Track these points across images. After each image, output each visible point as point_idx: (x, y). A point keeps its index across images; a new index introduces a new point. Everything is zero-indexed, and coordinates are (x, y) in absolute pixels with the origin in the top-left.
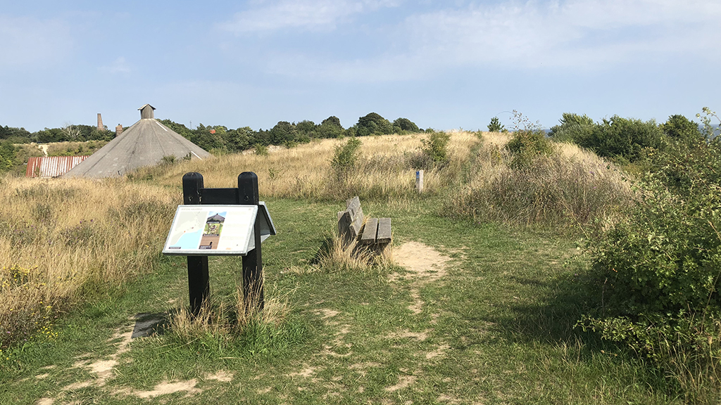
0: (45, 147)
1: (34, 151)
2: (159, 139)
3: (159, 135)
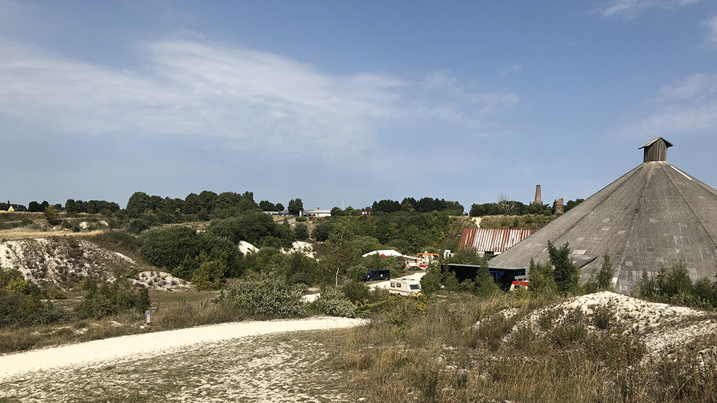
0: (478, 220)
1: (467, 223)
2: (680, 191)
3: (679, 185)
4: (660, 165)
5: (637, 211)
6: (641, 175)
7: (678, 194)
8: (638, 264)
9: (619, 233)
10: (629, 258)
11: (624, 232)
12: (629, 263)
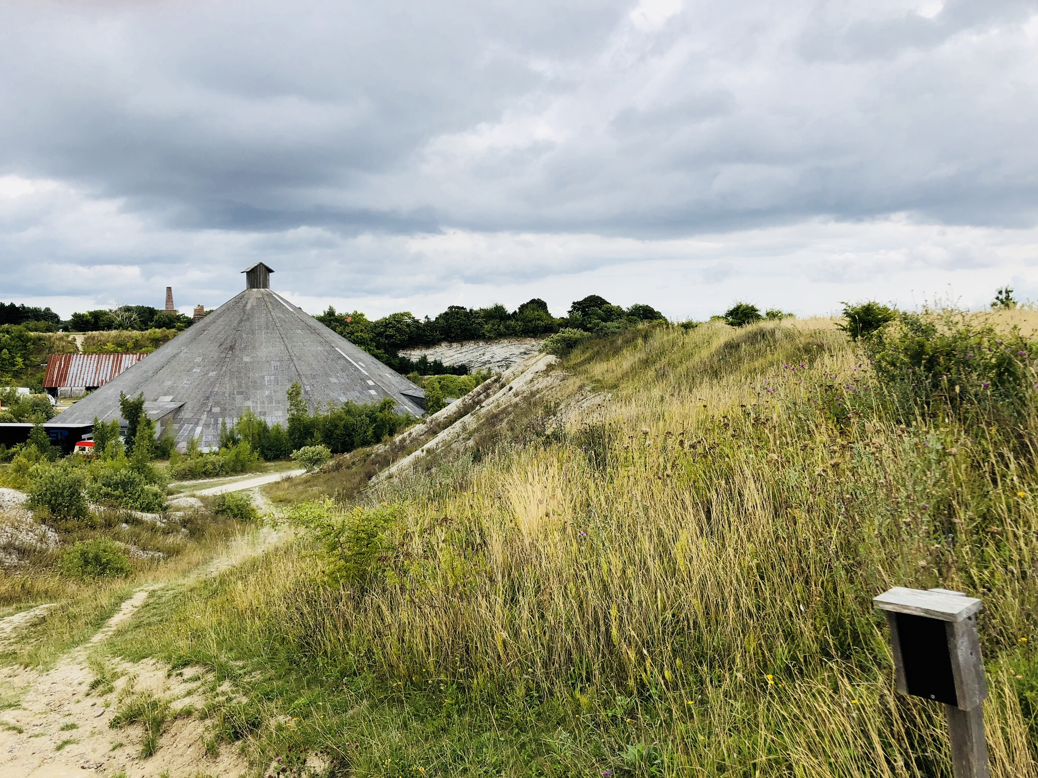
0: (79, 338)
1: (60, 344)
2: (278, 325)
3: (278, 318)
4: (262, 294)
5: (232, 348)
6: (241, 305)
7: (275, 328)
8: (226, 409)
9: (210, 375)
10: (217, 404)
11: (215, 373)
12: (216, 410)
